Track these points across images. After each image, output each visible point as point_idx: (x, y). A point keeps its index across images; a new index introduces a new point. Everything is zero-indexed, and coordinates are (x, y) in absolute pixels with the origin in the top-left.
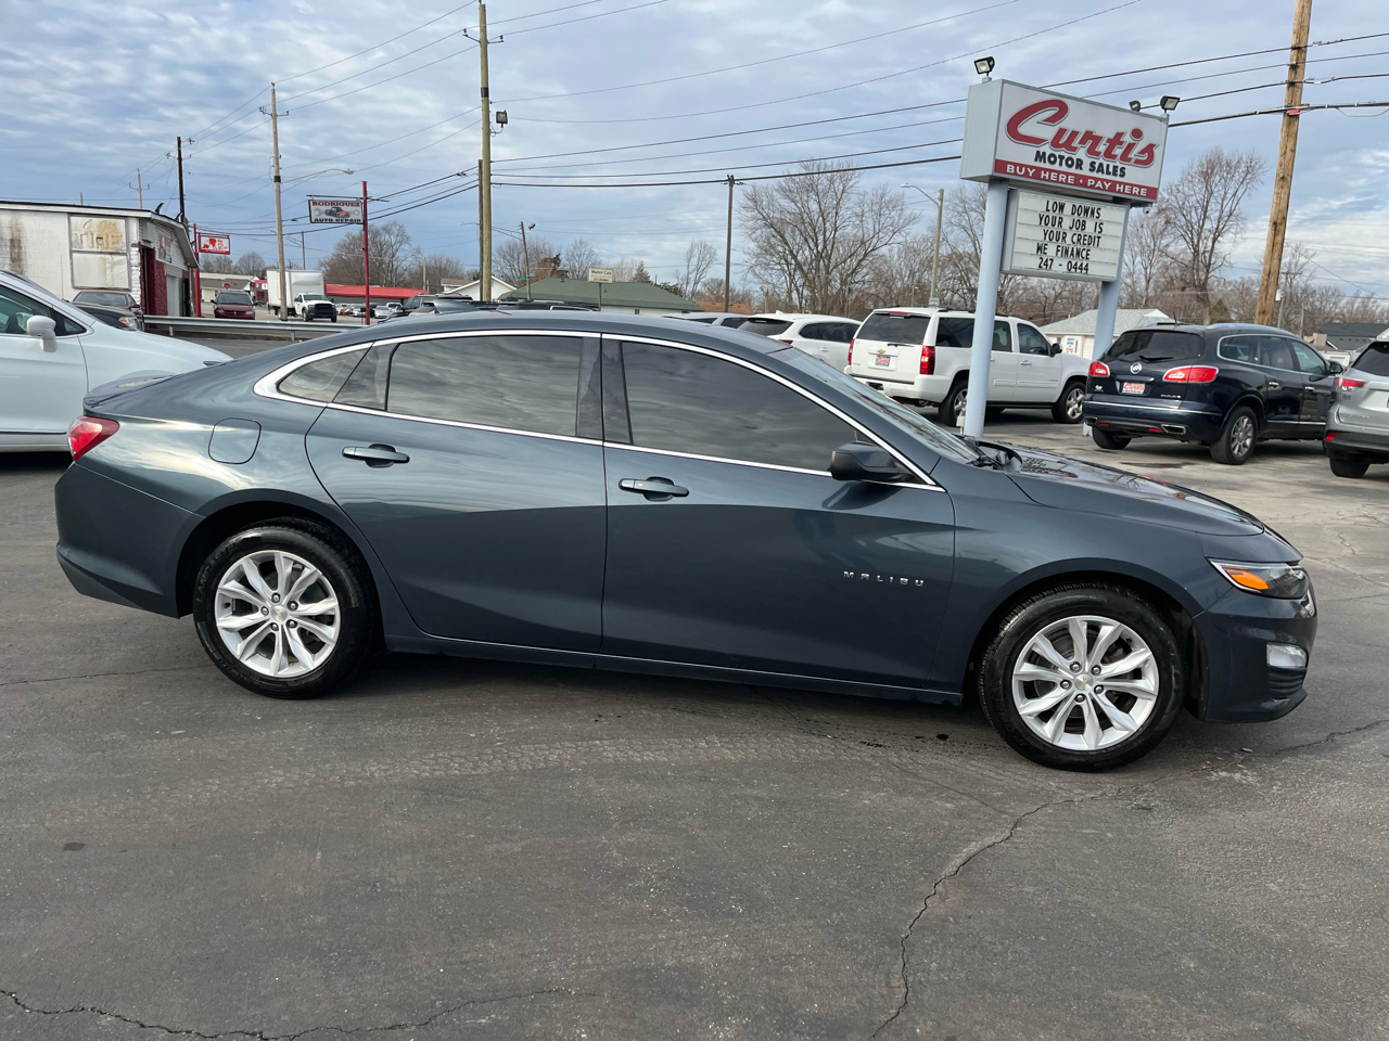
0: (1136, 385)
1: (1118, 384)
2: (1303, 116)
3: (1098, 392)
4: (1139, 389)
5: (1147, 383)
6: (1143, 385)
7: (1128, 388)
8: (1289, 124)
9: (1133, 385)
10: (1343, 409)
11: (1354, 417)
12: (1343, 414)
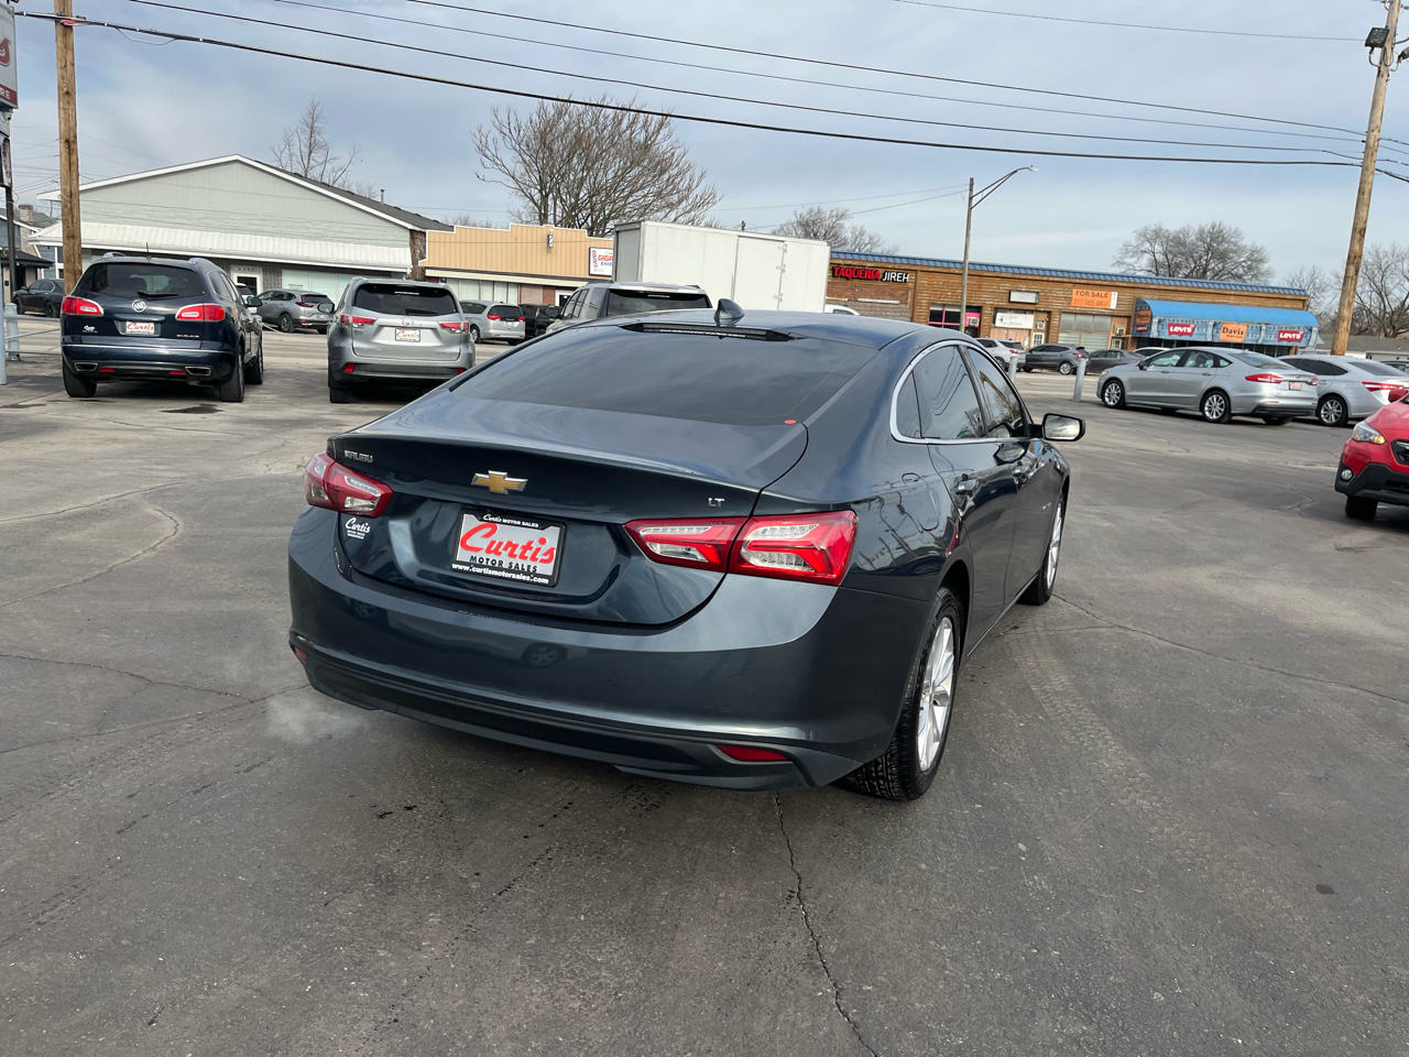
0: (144, 325)
1: (119, 325)
2: (76, 27)
3: (89, 334)
4: (149, 329)
5: (155, 323)
6: (152, 325)
7: (131, 328)
8: (65, 35)
9: (138, 324)
10: (357, 344)
11: (367, 350)
12: (359, 349)
